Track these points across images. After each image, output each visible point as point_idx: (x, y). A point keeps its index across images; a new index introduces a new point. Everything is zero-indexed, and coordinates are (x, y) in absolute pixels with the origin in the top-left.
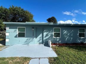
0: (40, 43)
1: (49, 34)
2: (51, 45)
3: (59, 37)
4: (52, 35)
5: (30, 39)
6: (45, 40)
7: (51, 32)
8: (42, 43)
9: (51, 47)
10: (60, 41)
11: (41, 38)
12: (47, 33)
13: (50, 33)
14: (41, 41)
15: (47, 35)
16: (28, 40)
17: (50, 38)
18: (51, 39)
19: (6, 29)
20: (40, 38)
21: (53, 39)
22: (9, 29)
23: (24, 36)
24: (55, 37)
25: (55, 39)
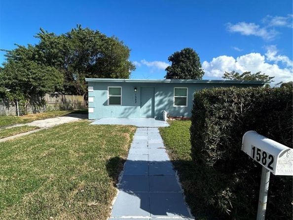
0: (148, 117)
1: (164, 100)
2: (166, 118)
3: (185, 105)
4: (170, 103)
5: (130, 109)
6: (157, 111)
7: (169, 96)
8: (153, 116)
9: (167, 121)
10: (186, 114)
11: (151, 108)
12: (162, 97)
13: (167, 99)
14: (150, 112)
15: (161, 102)
16: (127, 111)
17: (167, 107)
18: (169, 109)
19: (89, 90)
20: (149, 106)
21: (172, 110)
22: (92, 90)
23: (120, 104)
24: (176, 106)
25: (177, 109)
